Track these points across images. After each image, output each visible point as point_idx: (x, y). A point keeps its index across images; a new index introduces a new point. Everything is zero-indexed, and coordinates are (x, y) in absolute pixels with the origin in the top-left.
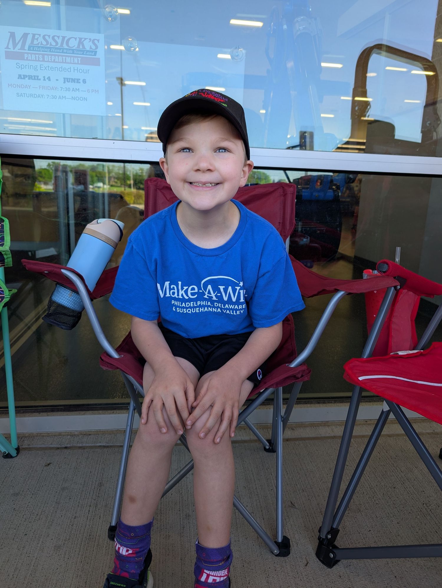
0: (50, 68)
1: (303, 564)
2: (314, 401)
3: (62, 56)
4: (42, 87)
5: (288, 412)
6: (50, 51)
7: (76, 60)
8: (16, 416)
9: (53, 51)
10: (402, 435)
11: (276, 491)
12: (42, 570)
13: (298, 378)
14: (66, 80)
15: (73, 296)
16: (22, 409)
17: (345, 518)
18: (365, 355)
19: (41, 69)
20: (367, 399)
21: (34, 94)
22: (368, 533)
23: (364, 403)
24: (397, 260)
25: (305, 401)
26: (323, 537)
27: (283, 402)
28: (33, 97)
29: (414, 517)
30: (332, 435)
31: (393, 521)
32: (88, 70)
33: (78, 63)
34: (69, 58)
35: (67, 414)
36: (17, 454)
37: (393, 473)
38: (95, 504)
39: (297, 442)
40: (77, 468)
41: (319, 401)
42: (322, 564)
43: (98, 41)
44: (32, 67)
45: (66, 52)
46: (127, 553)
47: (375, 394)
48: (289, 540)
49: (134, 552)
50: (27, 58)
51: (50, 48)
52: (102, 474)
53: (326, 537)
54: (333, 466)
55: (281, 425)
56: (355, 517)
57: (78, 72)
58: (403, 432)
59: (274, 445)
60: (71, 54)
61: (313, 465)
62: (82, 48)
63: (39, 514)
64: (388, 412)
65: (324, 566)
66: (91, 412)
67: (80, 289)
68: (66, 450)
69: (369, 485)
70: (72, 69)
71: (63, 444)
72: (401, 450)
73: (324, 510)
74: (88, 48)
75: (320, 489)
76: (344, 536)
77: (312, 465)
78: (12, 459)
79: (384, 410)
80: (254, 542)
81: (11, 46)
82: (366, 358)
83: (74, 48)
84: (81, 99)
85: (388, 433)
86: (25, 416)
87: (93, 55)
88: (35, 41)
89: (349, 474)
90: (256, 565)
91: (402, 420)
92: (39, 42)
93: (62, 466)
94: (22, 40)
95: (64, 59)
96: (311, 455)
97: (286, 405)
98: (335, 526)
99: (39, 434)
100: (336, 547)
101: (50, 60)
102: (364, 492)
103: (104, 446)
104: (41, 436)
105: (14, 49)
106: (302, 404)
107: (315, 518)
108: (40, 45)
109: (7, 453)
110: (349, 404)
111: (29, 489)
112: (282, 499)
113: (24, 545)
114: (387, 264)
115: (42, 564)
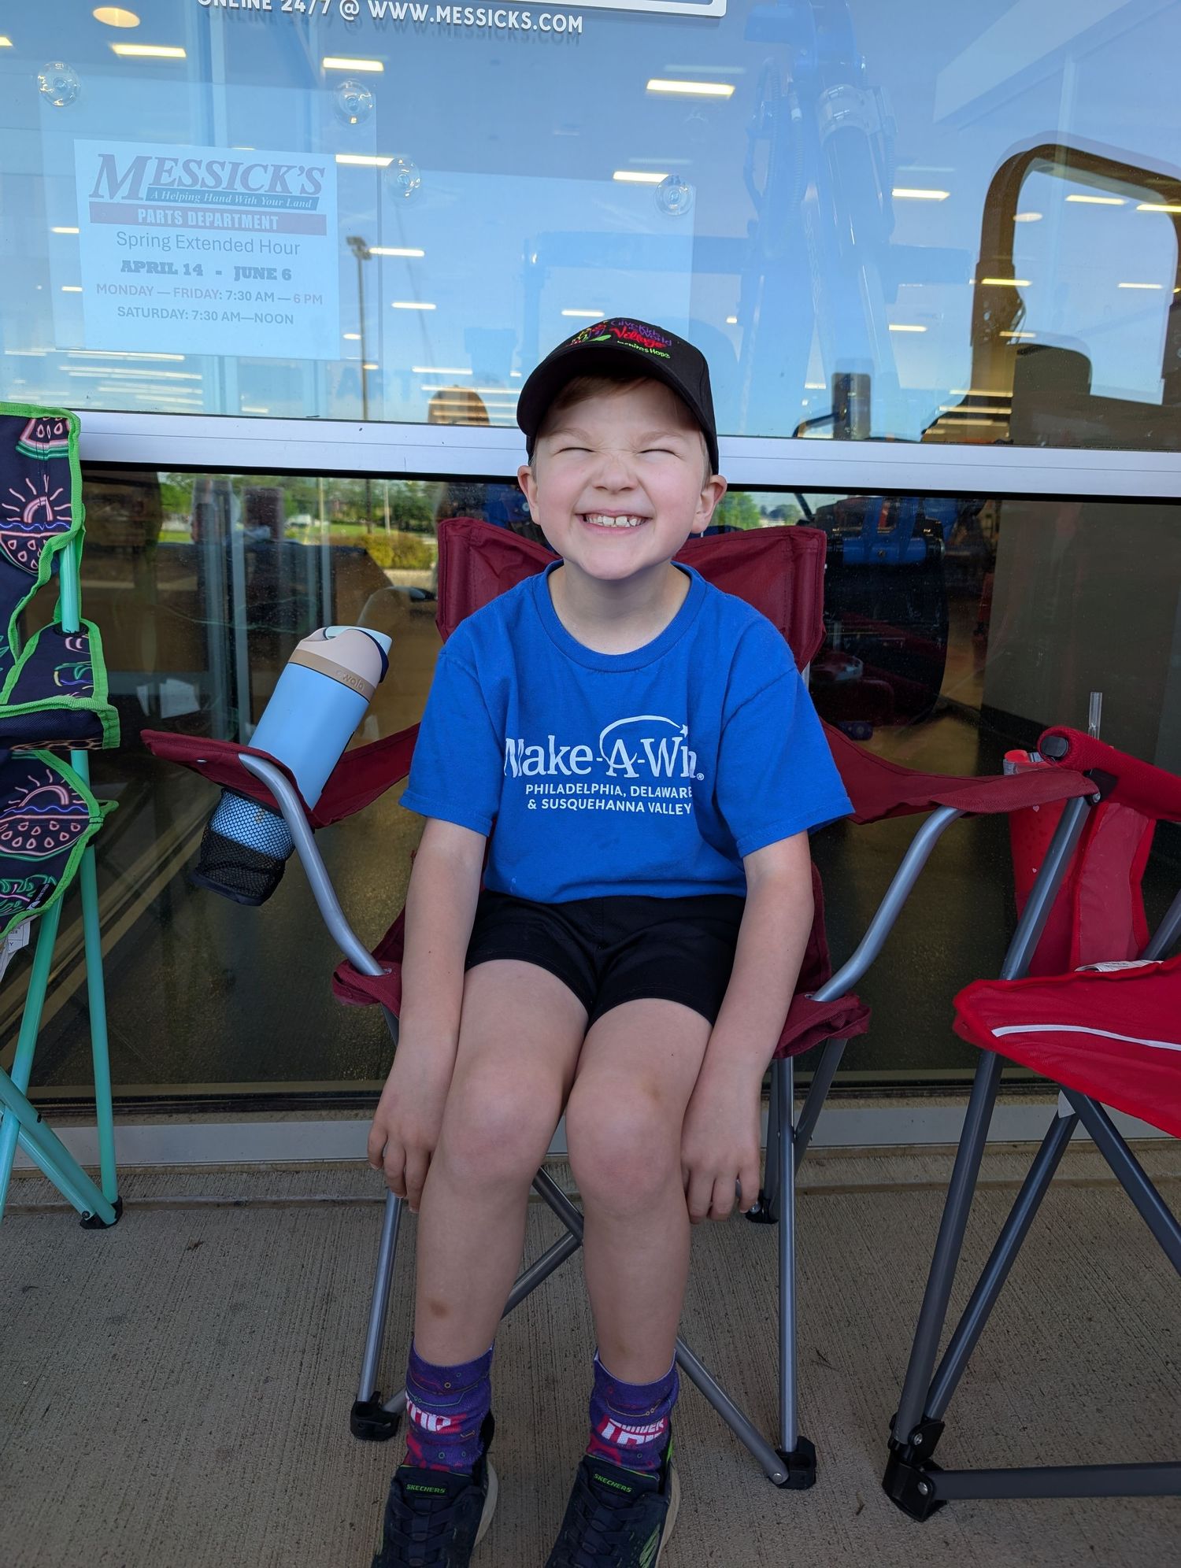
0: (200, 243)
1: (850, 1508)
2: (874, 1090)
3: (231, 212)
4: (181, 291)
5: (809, 1118)
6: (202, 202)
7: (266, 223)
8: (115, 1123)
9: (208, 199)
10: (1110, 1182)
11: (777, 1323)
12: (188, 1508)
13: (836, 1029)
14: (241, 271)
15: (266, 820)
16: (124, 1104)
17: (957, 1393)
18: (1009, 971)
19: (178, 247)
20: (1015, 1087)
21: (162, 310)
22: (1021, 1433)
23: (1010, 1098)
24: (1094, 725)
25: (852, 1091)
26: (902, 1439)
27: (795, 1092)
28: (158, 317)
29: (1143, 1396)
30: (924, 1181)
31: (1087, 1404)
32: (296, 246)
33: (271, 230)
34: (250, 216)
35: (241, 1120)
36: (116, 1217)
37: (1086, 1282)
38: (316, 1347)
39: (832, 1198)
40: (267, 1255)
41: (889, 1090)
42: (898, 1510)
43: (322, 171)
44: (156, 240)
45: (241, 201)
46: (439, 1427)
47: (1038, 1075)
48: (813, 1446)
49: (454, 1423)
50: (145, 219)
51: (203, 193)
52: (330, 1273)
53: (910, 1441)
54: (926, 1260)
55: (790, 1149)
56: (985, 1392)
57: (270, 252)
58: (1113, 1176)
59: (771, 1204)
60: (254, 205)
61: (873, 1257)
62: (280, 190)
63: (177, 1370)
64: (1072, 1122)
65: (905, 1515)
66: (299, 1113)
67: (284, 802)
68: (237, 1211)
69: (1022, 1312)
70: (257, 247)
71: (231, 1194)
72: (1108, 1222)
73: (903, 1373)
74: (296, 192)
75: (892, 1320)
76: (957, 1440)
77: (871, 1257)
78: (104, 1230)
79: (1061, 1116)
80: (722, 1450)
81: (104, 189)
82: (1012, 980)
83: (261, 191)
84: (279, 319)
85: (1074, 1178)
86: (133, 1123)
87: (308, 209)
88: (165, 175)
89: (970, 1283)
90: (727, 1509)
91: (1109, 1143)
92: (175, 179)
93: (231, 1250)
94: (132, 173)
95: (236, 220)
96: (869, 1231)
97: (804, 1102)
98: (932, 1414)
99: (169, 1168)
100: (934, 1468)
101: (200, 224)
102: (1010, 1328)
103: (333, 1201)
104: (172, 1172)
105: (111, 198)
106: (844, 1098)
107: (880, 1393)
108: (175, 187)
109: (91, 1215)
110: (967, 1099)
111: (148, 1307)
112: (795, 1344)
113: (140, 1446)
114: (1067, 738)
115: (188, 1495)
